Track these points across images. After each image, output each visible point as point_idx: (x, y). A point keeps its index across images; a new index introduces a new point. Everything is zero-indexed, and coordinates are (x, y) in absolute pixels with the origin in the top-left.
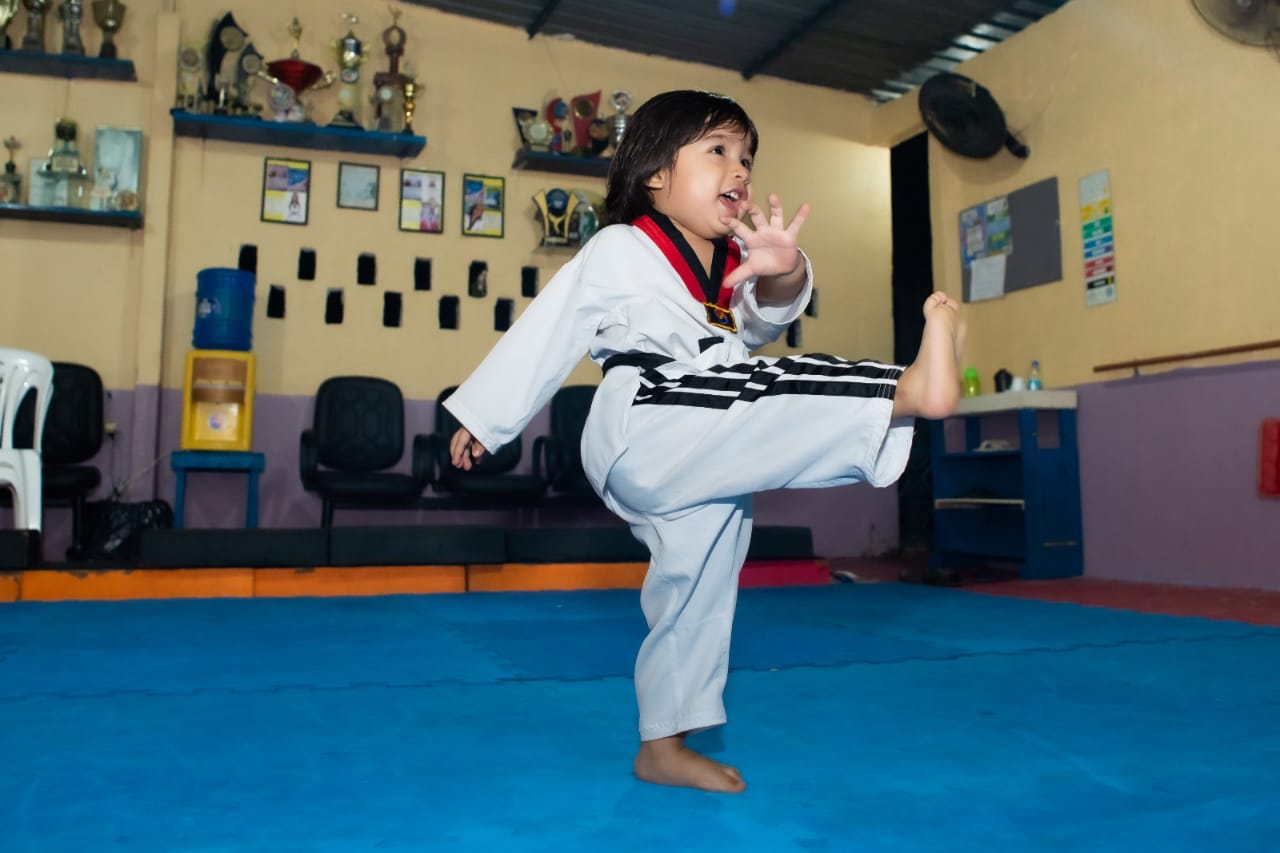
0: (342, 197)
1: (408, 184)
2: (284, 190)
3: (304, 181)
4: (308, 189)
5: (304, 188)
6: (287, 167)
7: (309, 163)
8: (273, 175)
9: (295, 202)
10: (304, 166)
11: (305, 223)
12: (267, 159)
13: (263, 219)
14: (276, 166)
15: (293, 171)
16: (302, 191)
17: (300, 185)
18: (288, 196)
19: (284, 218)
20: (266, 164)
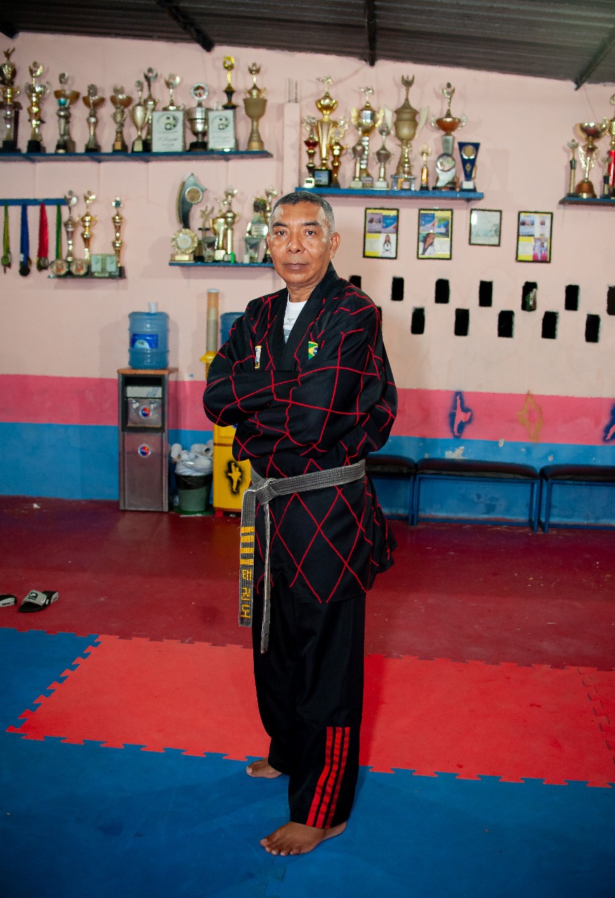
0: (472, 237)
1: (523, 224)
2: (380, 232)
3: (396, 224)
4: (397, 232)
5: (394, 230)
6: (381, 214)
7: (398, 210)
8: (371, 221)
9: (387, 241)
10: (394, 213)
11: (395, 258)
12: (367, 209)
13: (365, 256)
14: (373, 214)
15: (386, 217)
16: (394, 233)
17: (391, 228)
18: (382, 237)
19: (380, 256)
20: (366, 211)
